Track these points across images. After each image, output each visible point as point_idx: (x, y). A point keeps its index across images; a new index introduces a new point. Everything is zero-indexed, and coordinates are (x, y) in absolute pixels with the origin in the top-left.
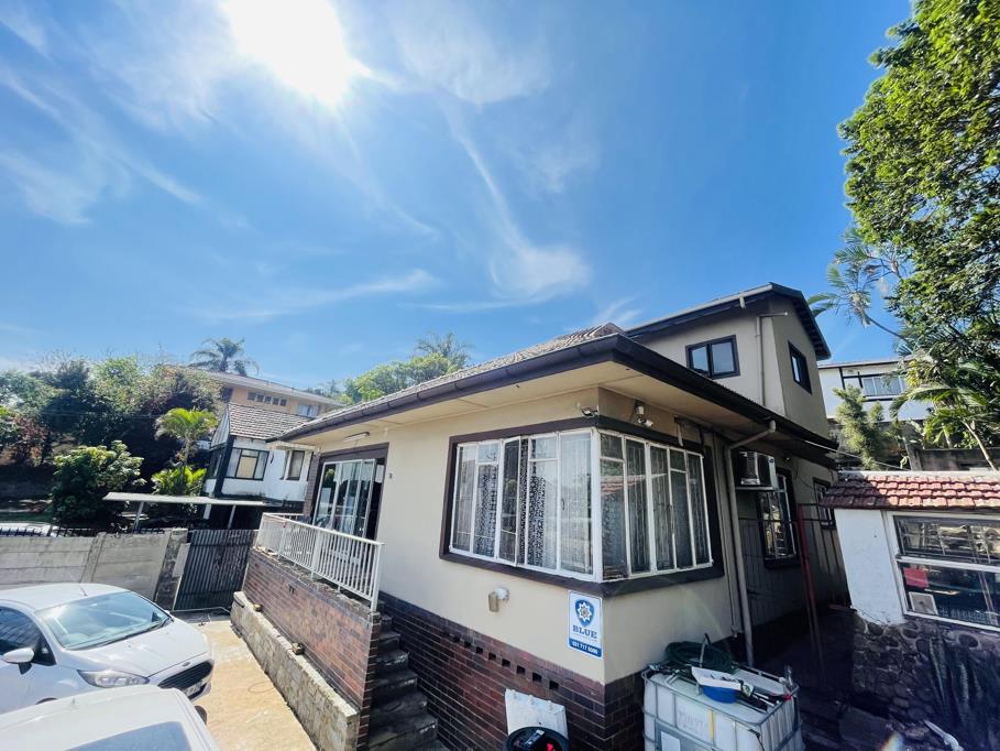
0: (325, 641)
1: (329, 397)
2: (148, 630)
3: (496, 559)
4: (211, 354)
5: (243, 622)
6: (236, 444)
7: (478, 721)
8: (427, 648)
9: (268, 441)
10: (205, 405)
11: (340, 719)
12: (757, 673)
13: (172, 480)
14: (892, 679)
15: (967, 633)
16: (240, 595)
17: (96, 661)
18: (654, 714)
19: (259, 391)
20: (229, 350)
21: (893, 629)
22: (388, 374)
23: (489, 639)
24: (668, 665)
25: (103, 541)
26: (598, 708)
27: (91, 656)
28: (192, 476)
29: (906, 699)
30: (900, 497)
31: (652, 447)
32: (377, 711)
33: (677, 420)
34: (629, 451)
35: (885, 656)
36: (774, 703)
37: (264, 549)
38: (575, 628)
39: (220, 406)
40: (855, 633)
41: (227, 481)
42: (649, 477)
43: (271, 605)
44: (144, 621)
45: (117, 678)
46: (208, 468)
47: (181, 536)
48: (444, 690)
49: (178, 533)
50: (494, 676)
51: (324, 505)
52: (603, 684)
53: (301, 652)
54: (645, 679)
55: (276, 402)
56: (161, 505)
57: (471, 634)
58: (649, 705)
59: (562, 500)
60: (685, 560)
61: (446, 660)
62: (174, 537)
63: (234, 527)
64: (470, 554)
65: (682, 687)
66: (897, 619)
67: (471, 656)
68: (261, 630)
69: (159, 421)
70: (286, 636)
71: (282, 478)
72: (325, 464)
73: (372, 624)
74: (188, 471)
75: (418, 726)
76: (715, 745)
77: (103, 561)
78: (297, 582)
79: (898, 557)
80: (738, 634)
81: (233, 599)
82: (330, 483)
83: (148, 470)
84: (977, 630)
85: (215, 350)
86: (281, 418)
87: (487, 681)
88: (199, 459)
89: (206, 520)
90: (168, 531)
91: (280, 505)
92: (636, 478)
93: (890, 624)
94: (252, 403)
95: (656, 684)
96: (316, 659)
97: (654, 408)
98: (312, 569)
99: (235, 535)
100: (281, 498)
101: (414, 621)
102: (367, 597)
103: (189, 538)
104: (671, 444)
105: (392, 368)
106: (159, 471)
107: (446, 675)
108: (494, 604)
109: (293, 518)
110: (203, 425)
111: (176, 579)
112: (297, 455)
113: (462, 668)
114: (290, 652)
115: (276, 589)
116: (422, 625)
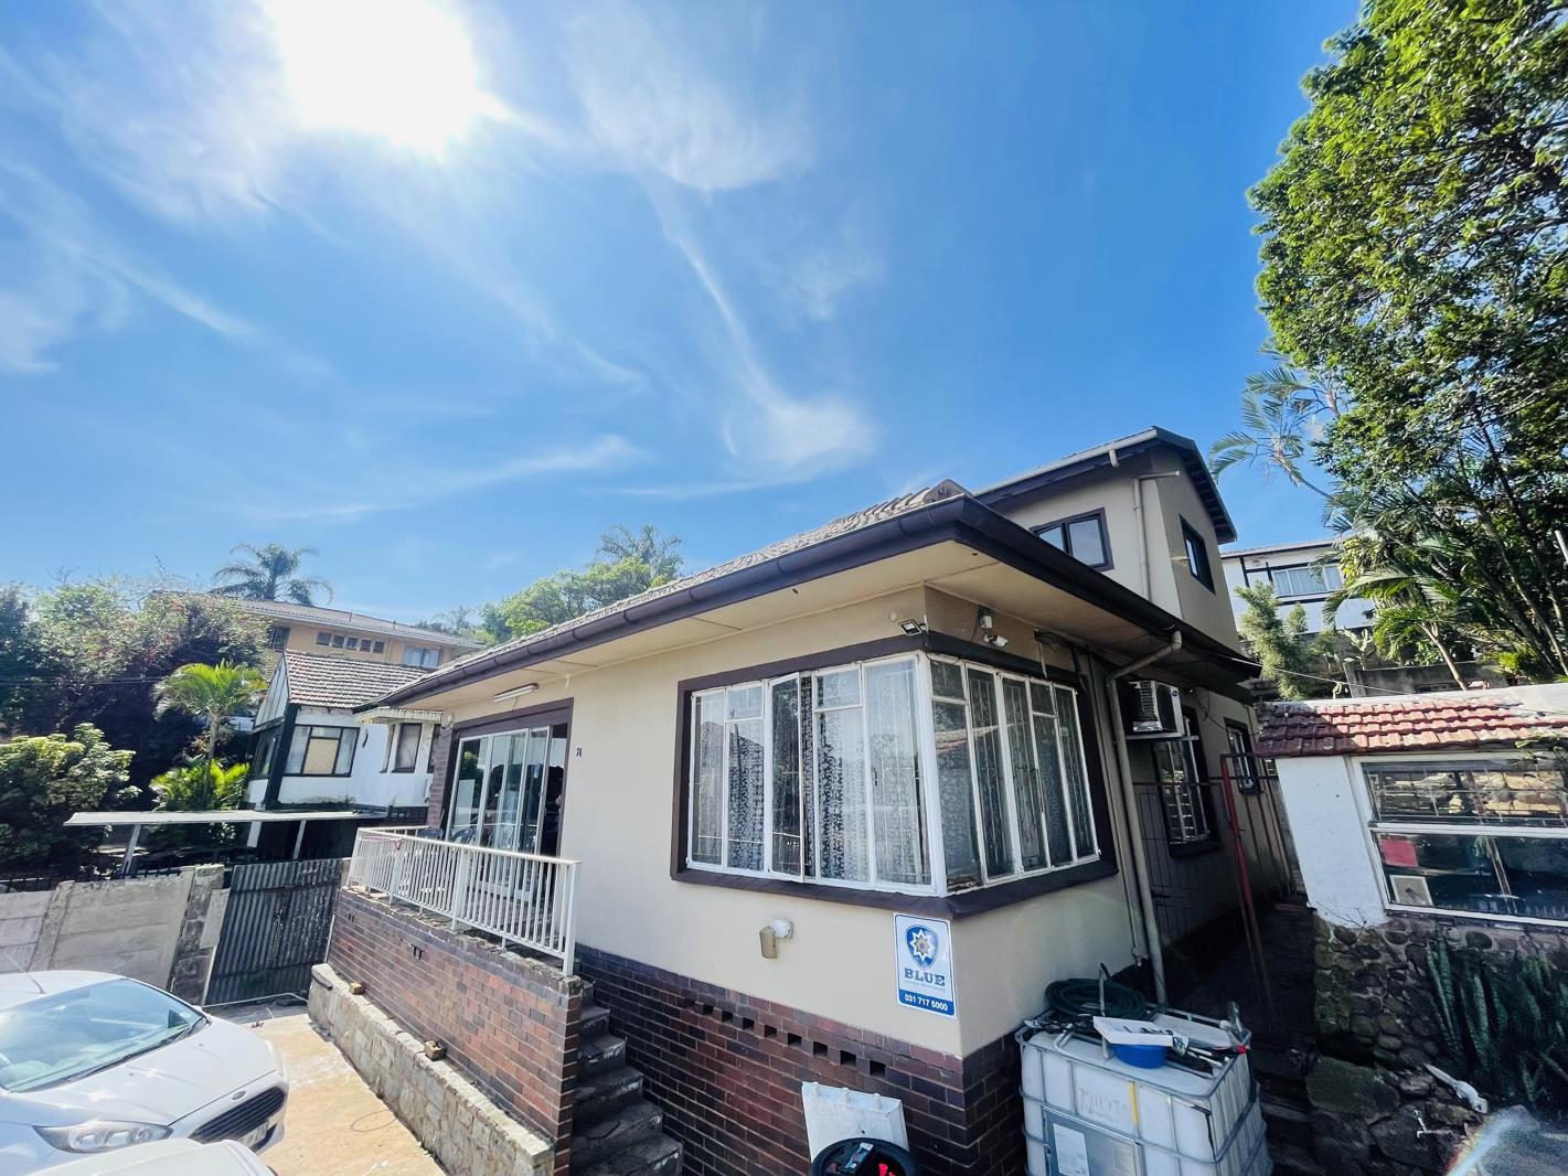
0: (484, 1034)
1: (456, 633)
2: (164, 1043)
3: (768, 872)
4: (247, 572)
5: (332, 1013)
6: (303, 718)
7: (752, 1139)
8: (657, 1029)
9: (356, 711)
10: (241, 655)
11: (520, 1161)
12: (1185, 1018)
13: (189, 785)
14: (1373, 1009)
15: (1477, 929)
16: (323, 970)
17: (65, 1106)
18: (1041, 1097)
19: (335, 629)
20: (280, 564)
21: (1372, 934)
22: (555, 594)
23: (762, 1003)
24: (1051, 1017)
25: (69, 897)
26: (953, 1097)
27: (59, 1099)
28: (222, 776)
29: (1395, 1036)
30: (1369, 735)
31: (1005, 680)
32: (581, 1140)
33: (1038, 636)
34: (973, 687)
35: (1361, 975)
36: (1222, 1060)
37: (362, 889)
38: (908, 973)
39: (268, 656)
40: (1317, 943)
41: (286, 782)
42: (1003, 726)
43: (382, 979)
44: (155, 1027)
45: (111, 1133)
46: (251, 761)
47: (213, 878)
48: (690, 1094)
49: (205, 873)
50: (776, 1063)
51: (464, 810)
52: (960, 1057)
53: (441, 1055)
54: (1020, 1041)
55: (365, 647)
56: (170, 828)
57: (732, 999)
58: (1030, 1085)
59: (873, 769)
60: (1061, 854)
61: (691, 1043)
62: (199, 880)
63: (304, 856)
64: (723, 868)
65: (1080, 1050)
66: (1376, 918)
67: (734, 1034)
68: (365, 1025)
69: (160, 687)
70: (411, 1031)
71: (385, 771)
72: (462, 740)
73: (567, 997)
74: (216, 769)
75: (650, 1157)
76: (1140, 1138)
77: (71, 929)
78: (429, 939)
79: (1372, 824)
80: (1143, 960)
81: (311, 977)
82: (470, 771)
83: (142, 771)
84: (1490, 923)
85: (254, 563)
86: (379, 672)
87: (765, 1073)
88: (235, 749)
89: (251, 851)
90: (188, 872)
91: (384, 815)
92: (984, 730)
93: (1366, 926)
94: (322, 650)
95: (1040, 1050)
96: (469, 1063)
97: (1008, 618)
98: (453, 915)
99: (308, 869)
100: (385, 803)
101: (633, 986)
102: (555, 953)
103: (227, 881)
104: (1030, 674)
105: (559, 584)
106: (162, 772)
107: (692, 1069)
108: (770, 945)
109: (411, 833)
110: (240, 691)
111: (205, 952)
112: (409, 730)
113: (721, 1055)
114: (422, 1057)
115: (390, 955)
116: (648, 991)
